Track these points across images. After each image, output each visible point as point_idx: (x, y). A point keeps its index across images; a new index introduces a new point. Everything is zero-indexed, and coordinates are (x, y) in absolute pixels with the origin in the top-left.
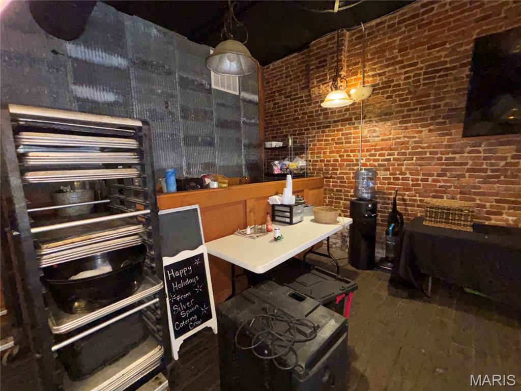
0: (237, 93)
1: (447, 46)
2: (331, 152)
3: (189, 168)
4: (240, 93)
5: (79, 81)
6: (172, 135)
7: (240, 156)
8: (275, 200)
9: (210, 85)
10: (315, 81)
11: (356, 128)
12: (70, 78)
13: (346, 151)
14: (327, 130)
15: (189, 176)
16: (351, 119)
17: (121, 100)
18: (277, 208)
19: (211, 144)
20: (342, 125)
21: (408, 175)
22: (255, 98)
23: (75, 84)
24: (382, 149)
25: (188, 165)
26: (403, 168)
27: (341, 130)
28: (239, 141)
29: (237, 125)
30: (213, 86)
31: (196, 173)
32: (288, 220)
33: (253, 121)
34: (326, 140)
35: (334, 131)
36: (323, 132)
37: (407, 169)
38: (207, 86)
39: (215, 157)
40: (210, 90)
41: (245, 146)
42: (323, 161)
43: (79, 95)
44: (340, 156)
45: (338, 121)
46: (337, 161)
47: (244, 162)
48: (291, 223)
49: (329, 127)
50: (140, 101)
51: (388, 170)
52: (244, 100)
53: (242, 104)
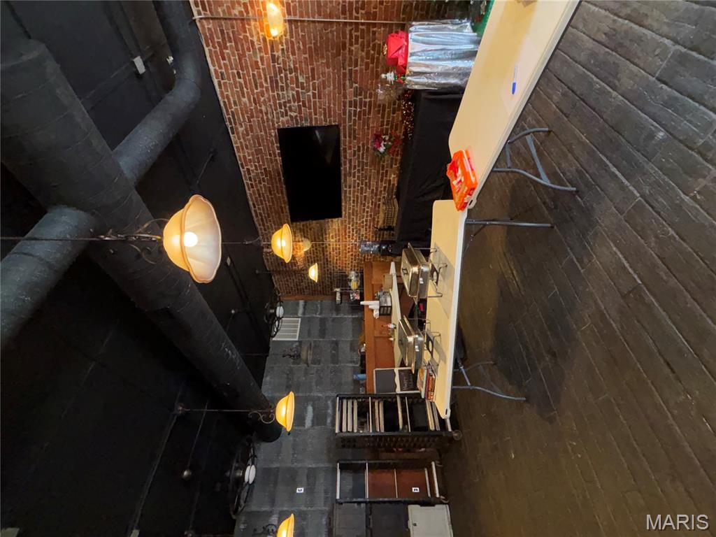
0: (300, 319)
1: (283, 205)
2: (346, 257)
3: (354, 362)
4: (299, 317)
5: (303, 424)
6: (331, 372)
7: (345, 319)
8: (376, 313)
9: (296, 341)
10: (294, 268)
11: (329, 245)
12: (301, 428)
13: (346, 250)
14: (329, 260)
15: (359, 363)
16: (323, 248)
17: (312, 403)
18: (382, 312)
19: (336, 343)
20: (327, 251)
21: (364, 220)
22: (301, 302)
23: (304, 426)
24: (345, 232)
25: (351, 362)
26: (359, 222)
27: (330, 253)
28: (334, 319)
29: (323, 321)
30: (297, 339)
31: (357, 358)
32: (389, 308)
33: (319, 306)
34: (337, 260)
35: (330, 256)
36: (330, 261)
37: (360, 220)
38: (297, 344)
39: (346, 341)
40: (300, 342)
41: (337, 315)
42: (352, 262)
43: (310, 425)
44: (349, 252)
45: (324, 254)
46: (352, 255)
47: (350, 316)
48: (391, 307)
49: (327, 259)
50: (311, 391)
51: (360, 230)
52: (304, 313)
53: (307, 316)
